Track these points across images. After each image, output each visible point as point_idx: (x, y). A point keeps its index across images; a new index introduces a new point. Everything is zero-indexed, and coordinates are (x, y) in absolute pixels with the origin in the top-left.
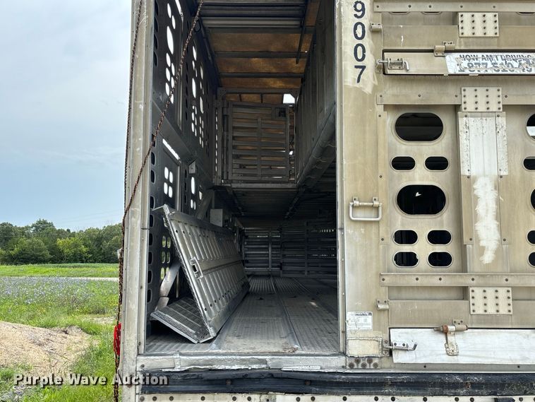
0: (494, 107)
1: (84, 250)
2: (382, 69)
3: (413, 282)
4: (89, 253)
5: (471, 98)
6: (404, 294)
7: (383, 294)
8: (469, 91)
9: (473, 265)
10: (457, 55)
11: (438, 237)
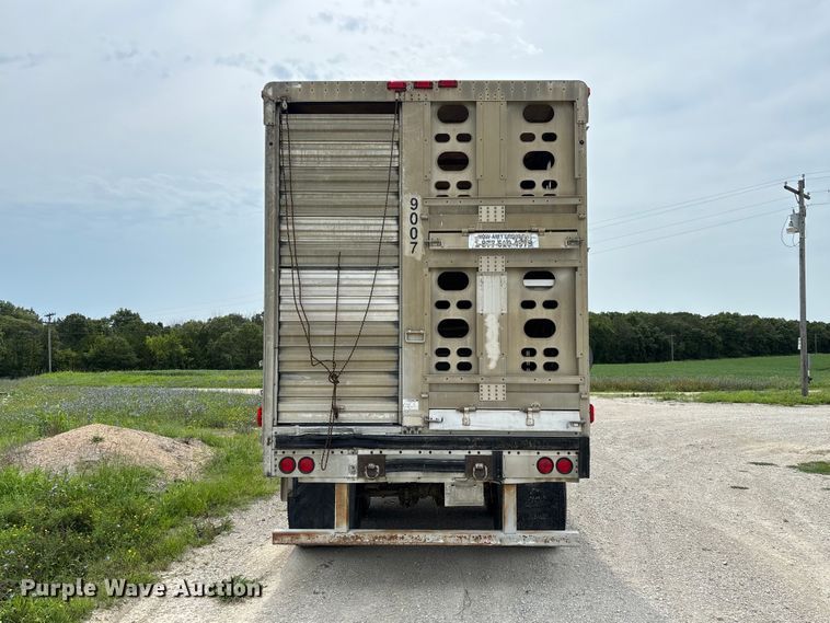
0: (499, 269)
1: (183, 351)
2: (427, 244)
3: (445, 381)
4: (189, 355)
5: (485, 263)
6: (441, 388)
7: (426, 389)
8: (484, 259)
9: (483, 371)
10: (476, 235)
11: (463, 352)
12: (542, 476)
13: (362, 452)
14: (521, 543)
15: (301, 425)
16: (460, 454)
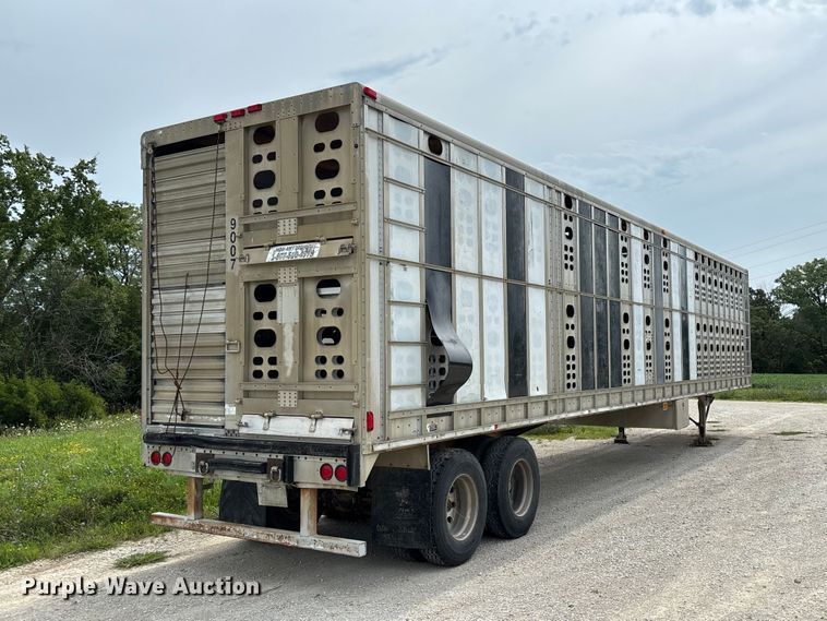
0: (293, 280)
2: (241, 260)
5: (283, 275)
7: (241, 395)
8: (282, 271)
9: (284, 378)
10: (274, 248)
11: (272, 361)
12: (324, 482)
13: (199, 451)
14: (312, 546)
15: (165, 424)
16: (263, 457)
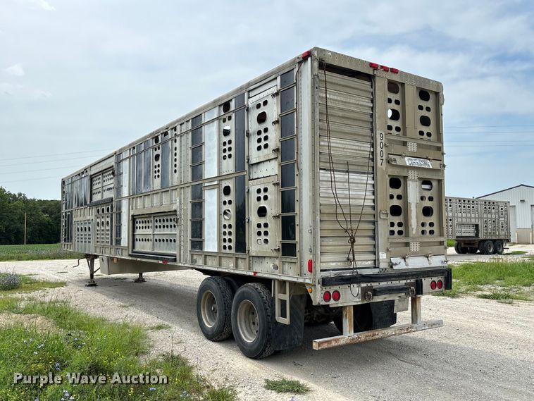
2: (388, 161)
3: (394, 241)
5: (411, 174)
7: (389, 246)
9: (411, 235)
10: (409, 158)
11: (400, 224)
12: (432, 290)
13: (364, 285)
14: (423, 328)
15: (333, 270)
16: (403, 282)
